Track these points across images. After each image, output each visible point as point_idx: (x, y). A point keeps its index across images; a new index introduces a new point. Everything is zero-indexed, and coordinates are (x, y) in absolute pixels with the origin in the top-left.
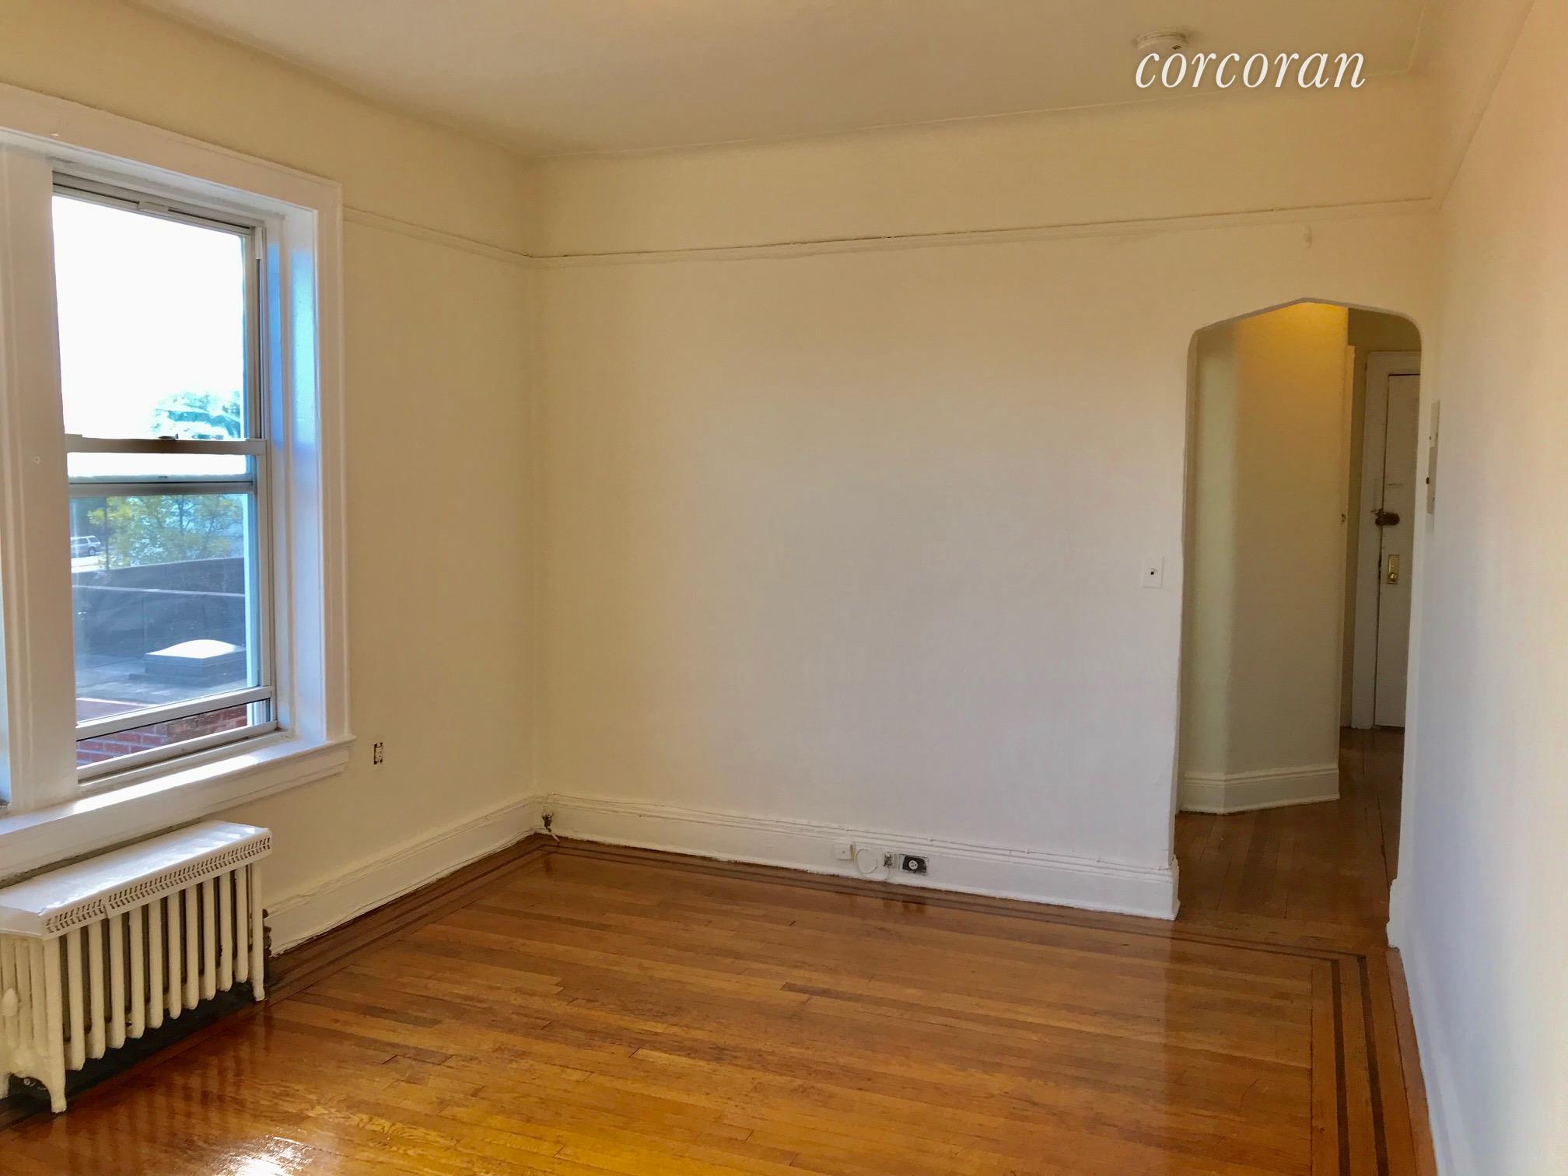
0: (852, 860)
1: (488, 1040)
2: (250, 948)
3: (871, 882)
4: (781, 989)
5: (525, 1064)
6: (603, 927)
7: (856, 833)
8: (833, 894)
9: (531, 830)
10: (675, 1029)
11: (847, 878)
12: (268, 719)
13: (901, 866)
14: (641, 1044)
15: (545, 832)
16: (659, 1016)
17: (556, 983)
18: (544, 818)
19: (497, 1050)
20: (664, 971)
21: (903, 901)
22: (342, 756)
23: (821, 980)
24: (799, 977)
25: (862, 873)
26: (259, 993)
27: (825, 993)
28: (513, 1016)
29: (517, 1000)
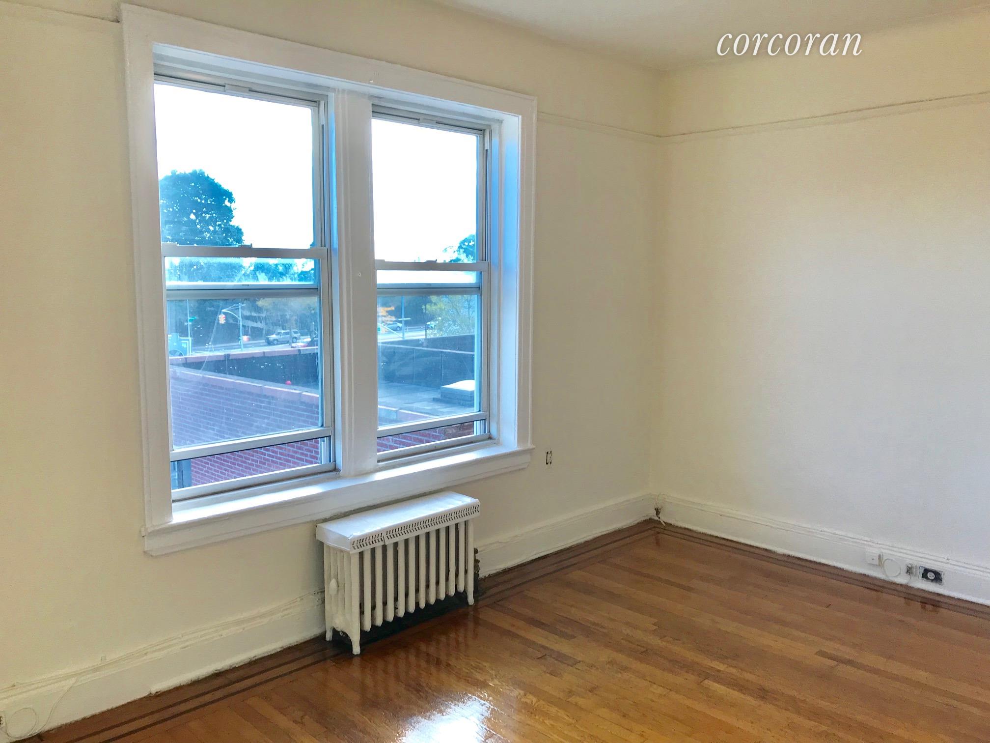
0: (879, 565)
1: (605, 655)
2: (466, 571)
3: (895, 584)
4: (815, 654)
5: (626, 675)
6: (689, 589)
7: (884, 547)
8: (862, 589)
9: (647, 516)
10: (733, 670)
11: (875, 578)
12: (485, 432)
13: (921, 575)
14: (707, 677)
15: (657, 518)
16: (722, 658)
17: (653, 623)
18: (655, 509)
19: (609, 662)
20: (730, 627)
21: (921, 602)
22: (527, 458)
23: (846, 652)
24: (831, 647)
25: (887, 576)
26: (471, 600)
27: (849, 662)
28: (622, 641)
29: (627, 631)
